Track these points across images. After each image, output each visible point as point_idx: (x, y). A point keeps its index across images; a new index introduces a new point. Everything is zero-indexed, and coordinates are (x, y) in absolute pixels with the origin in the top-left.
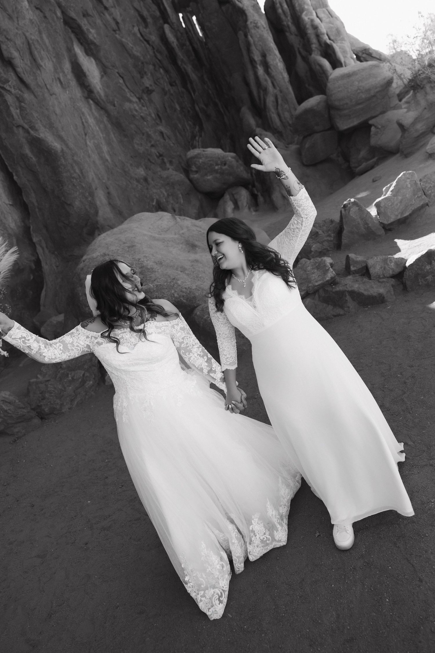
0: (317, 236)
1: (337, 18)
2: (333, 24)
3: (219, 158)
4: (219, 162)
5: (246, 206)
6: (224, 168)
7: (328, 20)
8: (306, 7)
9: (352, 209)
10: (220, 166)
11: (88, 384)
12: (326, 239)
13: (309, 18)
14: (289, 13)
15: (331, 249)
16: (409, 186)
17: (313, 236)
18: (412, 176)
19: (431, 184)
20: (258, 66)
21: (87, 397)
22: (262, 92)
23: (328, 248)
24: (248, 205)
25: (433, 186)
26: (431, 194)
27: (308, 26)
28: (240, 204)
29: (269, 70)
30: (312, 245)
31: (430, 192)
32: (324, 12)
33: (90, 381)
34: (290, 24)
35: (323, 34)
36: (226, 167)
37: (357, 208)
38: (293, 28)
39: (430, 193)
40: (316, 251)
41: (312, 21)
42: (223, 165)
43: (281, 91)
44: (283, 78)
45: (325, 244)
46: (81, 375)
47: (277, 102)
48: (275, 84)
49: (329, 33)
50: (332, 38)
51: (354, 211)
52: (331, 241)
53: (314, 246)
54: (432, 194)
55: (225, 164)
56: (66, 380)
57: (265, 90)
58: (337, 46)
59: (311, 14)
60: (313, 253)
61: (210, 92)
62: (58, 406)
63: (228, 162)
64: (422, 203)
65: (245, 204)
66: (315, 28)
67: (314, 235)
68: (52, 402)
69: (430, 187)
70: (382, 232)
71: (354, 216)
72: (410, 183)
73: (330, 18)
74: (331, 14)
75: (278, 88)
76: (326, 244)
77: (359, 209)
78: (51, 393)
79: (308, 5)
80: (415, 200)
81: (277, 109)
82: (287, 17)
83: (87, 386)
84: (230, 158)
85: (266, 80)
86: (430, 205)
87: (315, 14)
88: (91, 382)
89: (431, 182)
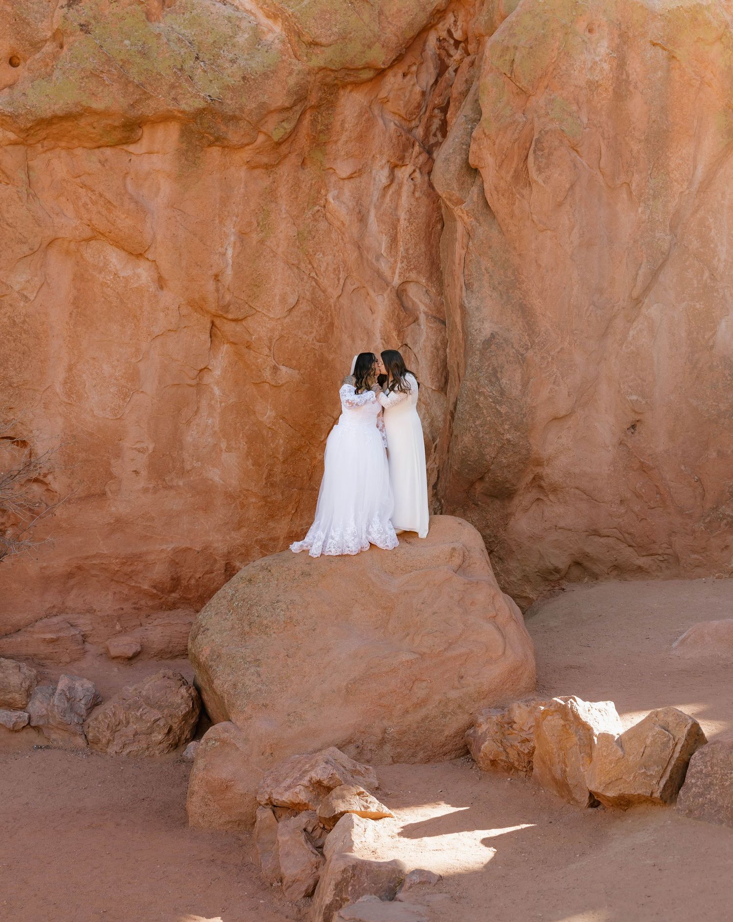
11: (156, 736)
19: (706, 767)
21: (147, 753)
25: (705, 774)
30: (488, 739)
31: (693, 781)
33: (159, 733)
37: (562, 722)
39: (692, 784)
40: (487, 754)
46: (153, 719)
51: (553, 723)
54: (694, 789)
56: (133, 713)
62: (104, 739)
68: (100, 730)
69: (701, 771)
70: (586, 800)
77: (564, 726)
78: (106, 718)
83: (153, 739)
88: (160, 737)
89: (709, 764)
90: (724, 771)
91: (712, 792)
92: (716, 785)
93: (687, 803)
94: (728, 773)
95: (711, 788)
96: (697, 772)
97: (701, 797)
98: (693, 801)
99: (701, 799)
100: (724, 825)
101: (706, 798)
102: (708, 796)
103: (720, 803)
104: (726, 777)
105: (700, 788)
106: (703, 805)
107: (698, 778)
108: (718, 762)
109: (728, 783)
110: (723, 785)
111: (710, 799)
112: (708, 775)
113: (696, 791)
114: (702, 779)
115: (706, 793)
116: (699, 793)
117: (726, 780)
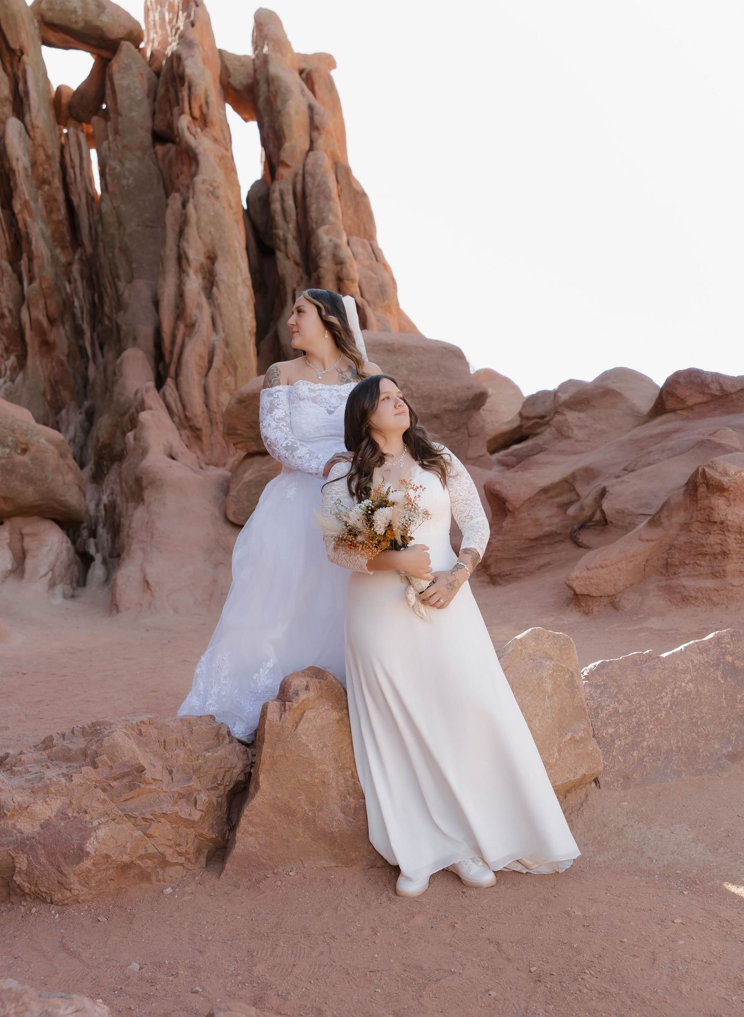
0: (132, 786)
1: (386, 267)
2: (375, 274)
3: (13, 431)
4: (10, 439)
5: (46, 575)
6: (19, 458)
7: (367, 262)
8: (331, 218)
9: (310, 714)
10: (7, 450)
12: (167, 808)
13: (330, 240)
14: (294, 217)
15: (182, 860)
16: (548, 686)
17: (115, 779)
18: (560, 650)
20: (191, 272)
22: (182, 327)
23: (168, 852)
24: (50, 575)
26: (613, 741)
27: (324, 253)
28: (29, 563)
29: (215, 290)
30: (95, 823)
31: (611, 731)
32: (363, 246)
34: (290, 237)
35: (353, 281)
36: (26, 458)
38: (294, 248)
39: (611, 736)
40: (107, 856)
41: (336, 247)
42: (19, 451)
43: (227, 345)
44: (242, 320)
45: (156, 834)
47: (211, 362)
48: (219, 322)
49: (364, 287)
50: (367, 296)
52: (189, 823)
53: (101, 833)
54: (618, 742)
55: (24, 451)
57: (191, 327)
58: (374, 314)
59: (339, 235)
60: (87, 863)
61: (76, 303)
63: (33, 449)
64: (582, 772)
65: (43, 570)
66: (339, 262)
67: (123, 776)
69: (616, 710)
71: (311, 746)
72: (551, 676)
73: (372, 259)
74: (376, 254)
75: (222, 335)
76: (162, 831)
79: (336, 216)
80: (559, 751)
81: (206, 375)
82: (287, 222)
84: (43, 440)
85: (199, 307)
86: (602, 783)
87: (344, 238)
89: (621, 696)
90: (648, 697)
91: (647, 735)
92: (647, 723)
93: (616, 769)
94: (658, 699)
95: (643, 731)
96: (611, 715)
97: (634, 750)
98: (625, 761)
99: (635, 753)
100: (683, 776)
101: (642, 748)
102: (645, 744)
103: (665, 747)
104: (658, 706)
105: (626, 737)
106: (642, 760)
107: (617, 724)
108: (633, 690)
109: (663, 714)
110: (658, 719)
111: (649, 746)
112: (629, 714)
113: (623, 744)
114: (623, 723)
115: (639, 740)
116: (628, 744)
117: (660, 711)
